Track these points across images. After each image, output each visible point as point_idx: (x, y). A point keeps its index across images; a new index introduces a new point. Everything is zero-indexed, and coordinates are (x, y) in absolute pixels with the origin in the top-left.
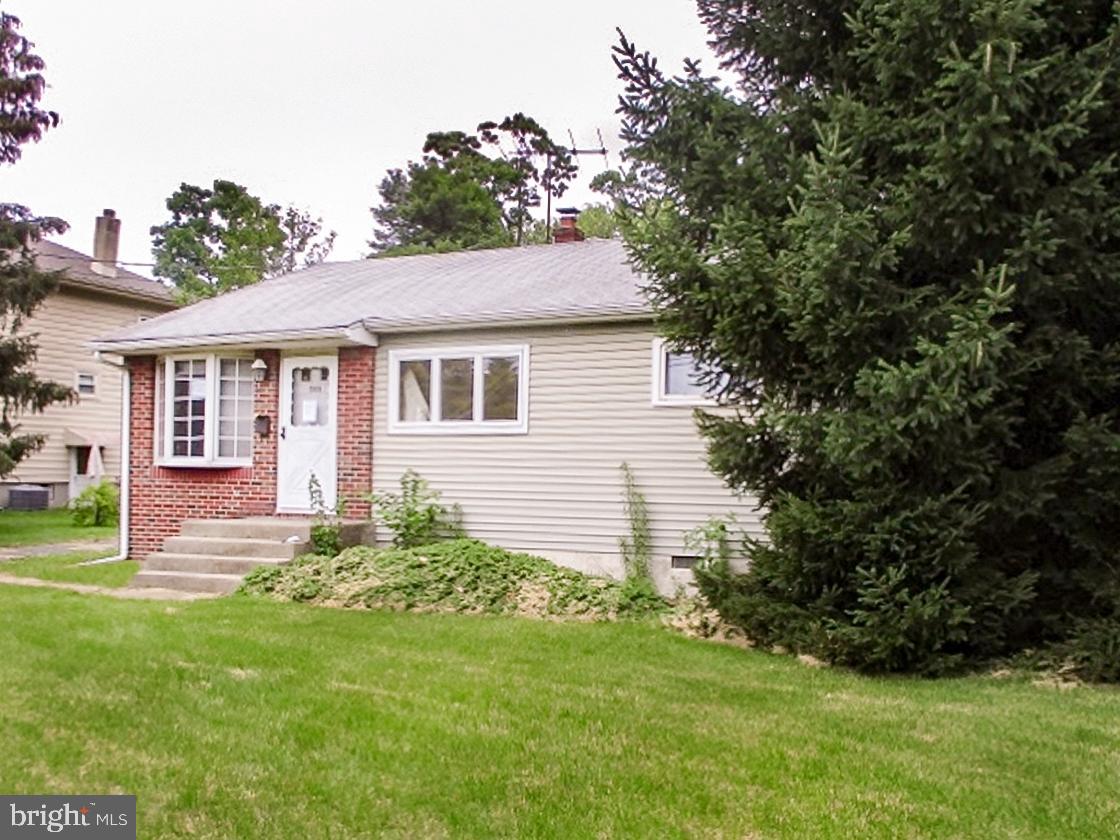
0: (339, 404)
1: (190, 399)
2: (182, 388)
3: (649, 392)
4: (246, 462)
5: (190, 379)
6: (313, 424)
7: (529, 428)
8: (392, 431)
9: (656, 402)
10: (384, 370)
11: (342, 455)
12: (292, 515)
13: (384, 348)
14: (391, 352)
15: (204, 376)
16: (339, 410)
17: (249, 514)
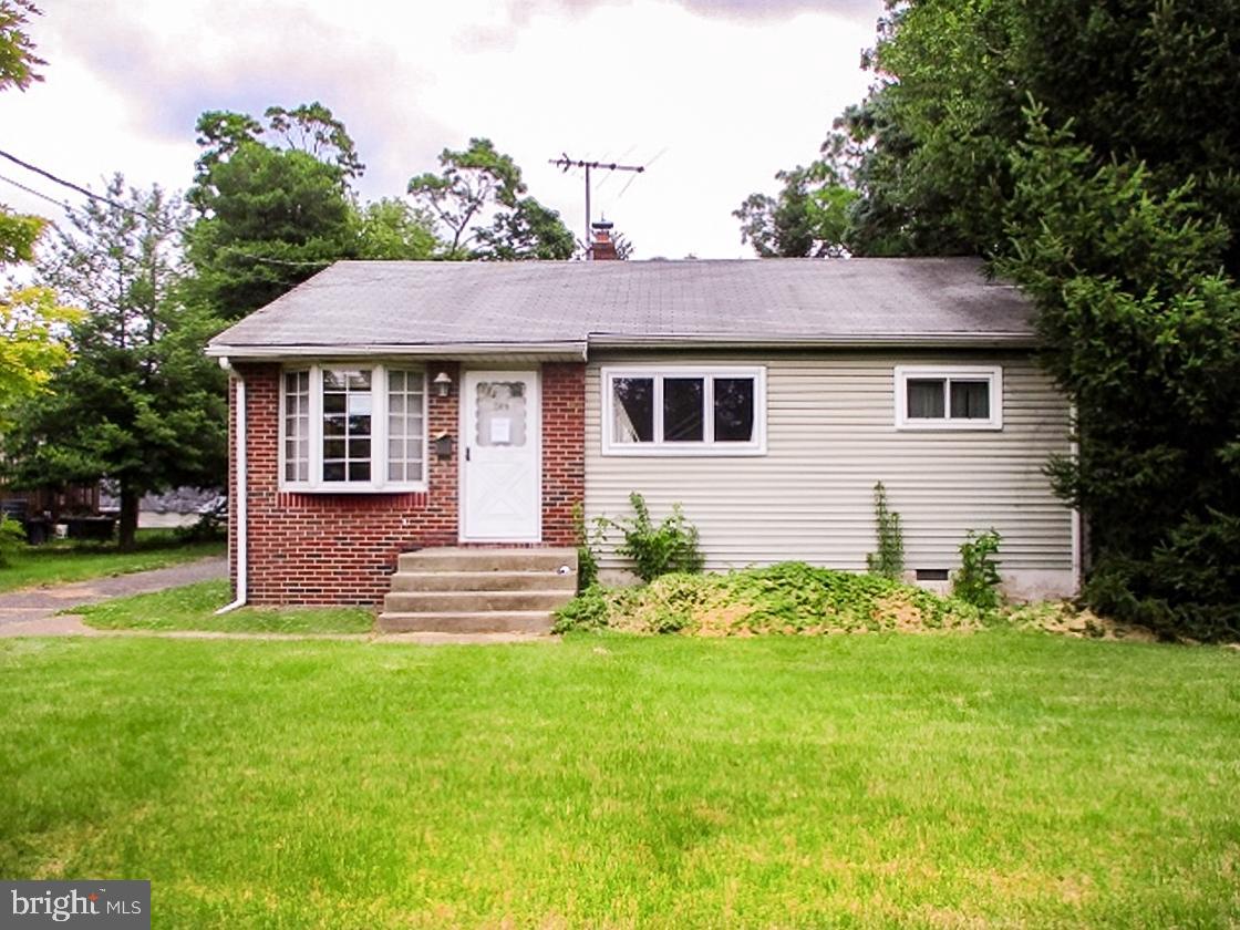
0: (544, 423)
1: (347, 415)
2: (334, 403)
3: (893, 417)
4: (420, 487)
5: (347, 392)
6: (505, 444)
7: (769, 449)
8: (605, 452)
9: (899, 425)
10: (596, 388)
11: (548, 478)
12: (483, 544)
13: (597, 365)
14: (605, 370)
15: (369, 389)
16: (544, 429)
17: (424, 546)
